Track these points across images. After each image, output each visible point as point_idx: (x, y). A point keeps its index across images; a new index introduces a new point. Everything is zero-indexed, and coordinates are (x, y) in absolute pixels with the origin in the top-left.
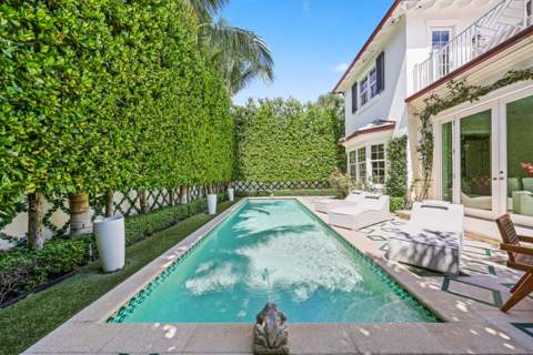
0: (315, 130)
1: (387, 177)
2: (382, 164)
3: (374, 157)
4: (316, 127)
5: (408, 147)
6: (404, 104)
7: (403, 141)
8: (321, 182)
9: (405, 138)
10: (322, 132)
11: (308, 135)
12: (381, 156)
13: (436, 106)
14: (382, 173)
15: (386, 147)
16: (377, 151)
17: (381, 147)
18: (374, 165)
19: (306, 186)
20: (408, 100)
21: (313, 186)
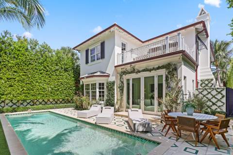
0: (62, 68)
1: (105, 98)
2: (103, 92)
3: (100, 88)
4: (63, 66)
5: (115, 86)
6: (114, 68)
7: (113, 83)
8: (64, 100)
9: (114, 82)
10: (66, 70)
11: (57, 70)
12: (103, 88)
13: (125, 72)
14: (103, 96)
15: (105, 85)
16: (101, 85)
17: (103, 84)
18: (100, 92)
19: (54, 102)
20: (115, 67)
21: (59, 102)
